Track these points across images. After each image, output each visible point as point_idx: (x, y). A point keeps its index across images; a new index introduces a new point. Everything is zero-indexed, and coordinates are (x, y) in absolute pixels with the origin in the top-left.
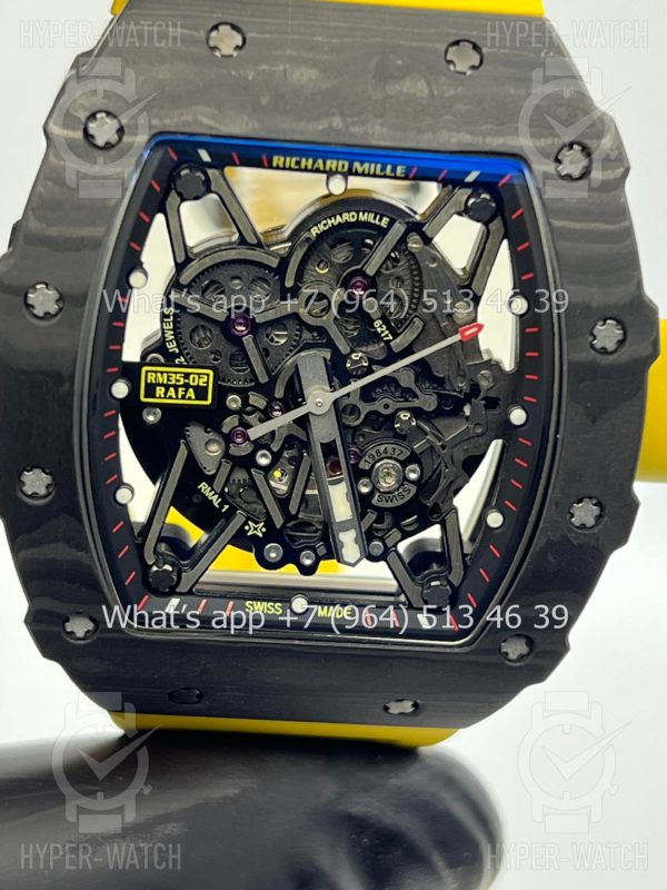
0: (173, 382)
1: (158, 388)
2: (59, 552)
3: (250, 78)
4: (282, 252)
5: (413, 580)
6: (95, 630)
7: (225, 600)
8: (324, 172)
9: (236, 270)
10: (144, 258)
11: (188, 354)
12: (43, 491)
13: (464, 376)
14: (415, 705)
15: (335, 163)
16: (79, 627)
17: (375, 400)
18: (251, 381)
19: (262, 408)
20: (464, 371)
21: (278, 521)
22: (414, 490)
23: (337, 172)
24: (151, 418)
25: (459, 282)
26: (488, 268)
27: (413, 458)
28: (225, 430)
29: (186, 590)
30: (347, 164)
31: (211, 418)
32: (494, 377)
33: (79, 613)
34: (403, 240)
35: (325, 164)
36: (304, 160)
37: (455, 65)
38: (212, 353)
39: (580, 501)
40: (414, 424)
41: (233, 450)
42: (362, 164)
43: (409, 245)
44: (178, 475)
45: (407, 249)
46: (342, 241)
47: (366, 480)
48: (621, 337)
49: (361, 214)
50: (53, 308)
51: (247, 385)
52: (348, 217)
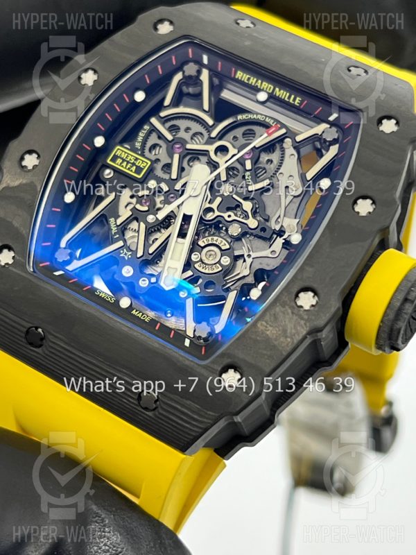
0: (128, 160)
1: (119, 159)
8: (259, 89)
11: (144, 153)
15: (267, 84)
20: (281, 220)
23: (266, 91)
29: (71, 269)
30: (272, 87)
36: (252, 78)
41: (138, 206)
42: (280, 91)
45: (282, 145)
49: (268, 118)
52: (260, 117)
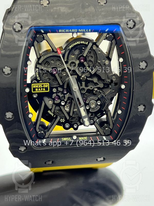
0: (40, 87)
1: (36, 89)
2: (16, 131)
3: (52, 11)
4: (63, 53)
5: (101, 129)
6: (26, 149)
7: (57, 138)
8: (71, 32)
9: (52, 58)
10: (30, 58)
11: (42, 80)
12: (11, 117)
13: (109, 78)
14: (104, 158)
15: (74, 30)
16: (22, 149)
17: (88, 86)
18: (58, 85)
19: (61, 91)
20: (109, 77)
21: (68, 118)
22: (99, 107)
23: (75, 32)
24: (35, 96)
25: (106, 56)
26: (113, 52)
27: (99, 99)
28: (53, 97)
29: (47, 137)
30: (77, 30)
31: (49, 95)
32: (116, 78)
33: (22, 145)
34: (92, 47)
35: (71, 30)
36: (66, 30)
37: (100, 3)
38: (48, 79)
39: (140, 106)
40: (98, 91)
41: (56, 102)
42: (80, 30)
43: (93, 48)
44: (43, 110)
45: (93, 49)
46: (77, 49)
47: (88, 106)
48: (146, 65)
49: (81, 42)
50: (9, 72)
51: (57, 86)
52: (78, 43)
